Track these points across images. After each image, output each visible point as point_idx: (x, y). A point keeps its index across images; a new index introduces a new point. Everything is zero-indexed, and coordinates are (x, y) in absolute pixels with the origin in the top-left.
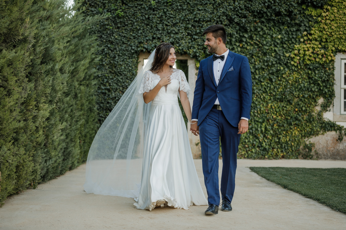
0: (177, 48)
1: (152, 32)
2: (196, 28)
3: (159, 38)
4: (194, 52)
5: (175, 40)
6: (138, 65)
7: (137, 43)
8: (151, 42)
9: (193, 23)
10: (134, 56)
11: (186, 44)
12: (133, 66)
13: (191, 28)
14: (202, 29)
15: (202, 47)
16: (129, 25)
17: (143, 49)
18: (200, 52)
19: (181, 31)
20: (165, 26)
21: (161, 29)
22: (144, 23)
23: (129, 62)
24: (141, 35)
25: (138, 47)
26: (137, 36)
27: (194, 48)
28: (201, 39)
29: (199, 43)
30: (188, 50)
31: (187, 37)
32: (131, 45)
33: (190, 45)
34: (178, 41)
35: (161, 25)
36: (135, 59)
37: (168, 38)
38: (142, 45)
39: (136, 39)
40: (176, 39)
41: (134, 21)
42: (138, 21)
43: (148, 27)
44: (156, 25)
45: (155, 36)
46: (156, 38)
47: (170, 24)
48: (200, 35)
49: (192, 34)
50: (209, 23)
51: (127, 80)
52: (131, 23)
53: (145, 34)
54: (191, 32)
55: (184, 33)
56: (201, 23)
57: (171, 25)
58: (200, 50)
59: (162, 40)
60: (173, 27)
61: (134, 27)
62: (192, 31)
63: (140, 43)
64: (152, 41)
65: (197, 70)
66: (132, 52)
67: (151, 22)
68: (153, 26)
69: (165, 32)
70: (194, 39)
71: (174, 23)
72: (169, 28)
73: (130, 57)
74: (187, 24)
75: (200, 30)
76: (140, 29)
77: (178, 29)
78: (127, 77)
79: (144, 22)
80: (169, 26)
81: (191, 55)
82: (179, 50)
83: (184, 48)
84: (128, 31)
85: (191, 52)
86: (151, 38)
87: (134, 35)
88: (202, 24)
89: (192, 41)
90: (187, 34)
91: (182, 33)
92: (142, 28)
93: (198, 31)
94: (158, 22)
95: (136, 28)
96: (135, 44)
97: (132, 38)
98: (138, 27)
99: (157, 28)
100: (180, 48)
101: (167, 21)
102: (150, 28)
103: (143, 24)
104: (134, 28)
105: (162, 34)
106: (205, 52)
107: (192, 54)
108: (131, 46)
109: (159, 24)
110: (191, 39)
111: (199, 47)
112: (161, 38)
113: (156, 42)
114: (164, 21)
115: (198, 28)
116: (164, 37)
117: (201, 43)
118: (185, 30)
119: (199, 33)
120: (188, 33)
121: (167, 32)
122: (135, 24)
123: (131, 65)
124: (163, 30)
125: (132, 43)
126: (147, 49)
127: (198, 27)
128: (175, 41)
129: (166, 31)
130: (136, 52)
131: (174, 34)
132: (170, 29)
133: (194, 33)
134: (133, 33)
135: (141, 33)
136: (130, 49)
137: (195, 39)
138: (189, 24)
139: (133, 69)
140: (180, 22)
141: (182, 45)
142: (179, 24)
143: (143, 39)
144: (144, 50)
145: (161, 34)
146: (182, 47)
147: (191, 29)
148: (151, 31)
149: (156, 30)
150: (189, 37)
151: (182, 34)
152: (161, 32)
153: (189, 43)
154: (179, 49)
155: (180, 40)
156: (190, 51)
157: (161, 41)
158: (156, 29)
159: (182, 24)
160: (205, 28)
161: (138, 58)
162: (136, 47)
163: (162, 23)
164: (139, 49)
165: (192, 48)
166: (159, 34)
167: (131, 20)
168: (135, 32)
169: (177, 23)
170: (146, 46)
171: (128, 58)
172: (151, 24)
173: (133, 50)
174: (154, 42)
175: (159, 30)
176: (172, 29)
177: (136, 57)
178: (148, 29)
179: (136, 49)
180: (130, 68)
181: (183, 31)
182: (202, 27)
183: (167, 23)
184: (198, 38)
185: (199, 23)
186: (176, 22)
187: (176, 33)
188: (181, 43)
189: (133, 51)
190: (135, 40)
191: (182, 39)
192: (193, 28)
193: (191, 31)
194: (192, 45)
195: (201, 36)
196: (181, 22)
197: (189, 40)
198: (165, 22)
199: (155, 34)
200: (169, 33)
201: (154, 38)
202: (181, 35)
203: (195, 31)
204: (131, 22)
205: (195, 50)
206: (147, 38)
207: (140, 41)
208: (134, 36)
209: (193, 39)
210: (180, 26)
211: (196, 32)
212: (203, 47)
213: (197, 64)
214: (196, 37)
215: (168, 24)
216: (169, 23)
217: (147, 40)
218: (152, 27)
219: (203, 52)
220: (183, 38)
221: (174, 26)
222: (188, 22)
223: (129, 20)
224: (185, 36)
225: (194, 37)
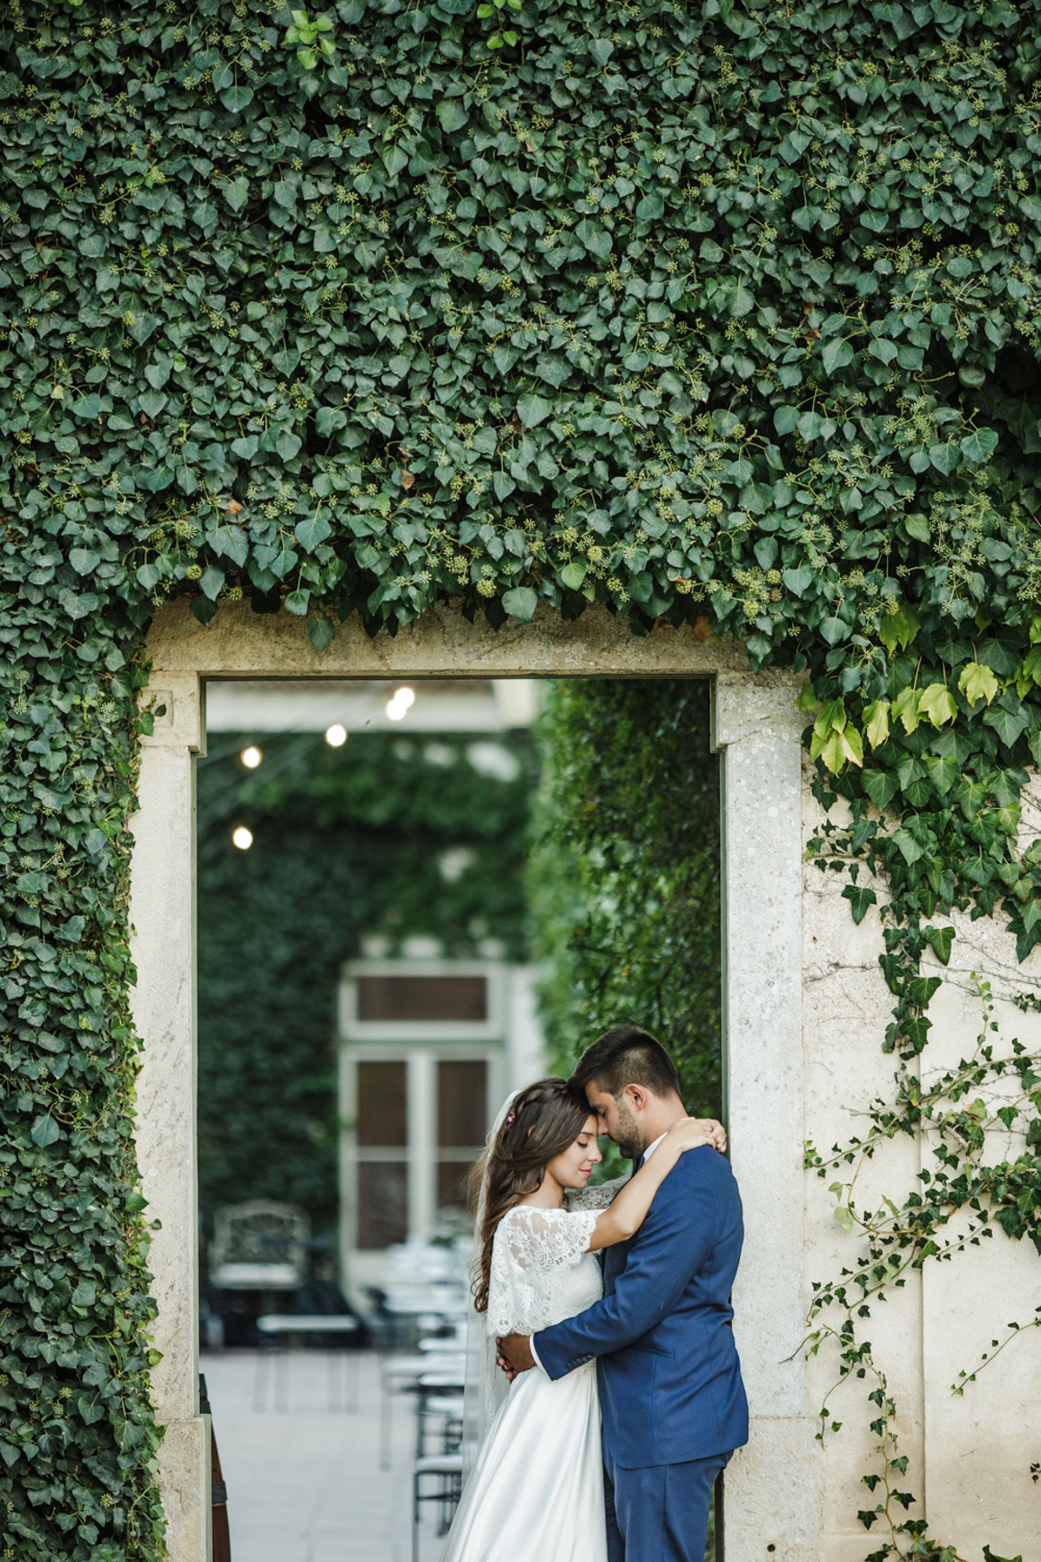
0: (596, 553)
1: (301, 373)
2: (815, 318)
3: (376, 445)
4: (788, 596)
5: (571, 462)
6: (134, 747)
7: (124, 507)
8: (285, 490)
9: (770, 266)
10: (87, 652)
11: (699, 508)
12: (86, 775)
13: (752, 319)
14: (877, 326)
15: (879, 536)
16: (28, 298)
17: (192, 571)
18: (861, 598)
19: (633, 361)
20: (444, 302)
21: (398, 336)
22: (213, 269)
23: (37, 731)
24: (175, 408)
25: (134, 552)
26: (119, 423)
27: (790, 551)
28: (869, 449)
29: (852, 501)
30: (721, 573)
31: (701, 422)
32: (52, 527)
33: (739, 520)
34: (601, 469)
35: (402, 288)
36: (109, 695)
37: (486, 442)
38: (185, 528)
39: (114, 455)
40: (585, 455)
41: (91, 246)
42: (137, 243)
43: (256, 310)
44: (351, 296)
45: (330, 419)
46: (351, 440)
47: (505, 281)
48: (858, 398)
49: (765, 388)
50: (958, 264)
51: (16, 940)
52: (54, 270)
53: (222, 393)
54: (746, 369)
55: (669, 383)
56: (866, 266)
57: (523, 284)
58: (857, 578)
59: (418, 467)
60: (539, 308)
61: (88, 317)
62: (759, 360)
63: (162, 501)
64: (308, 476)
65: (827, 802)
66: (64, 617)
67: (289, 254)
68: (311, 303)
69: (451, 375)
70: (788, 444)
71: (556, 259)
72: (491, 325)
73: (51, 675)
74: (703, 274)
75: (859, 343)
76: (157, 337)
77: (598, 334)
78: (19, 902)
79: (202, 258)
80: (498, 296)
81: (752, 630)
82: (614, 584)
83: (674, 558)
84: (19, 360)
85: (751, 607)
86: (289, 448)
87: (89, 407)
88: (883, 267)
89: (763, 476)
90: (701, 393)
91: (654, 374)
92: (179, 332)
93: (835, 356)
94: (367, 255)
95: (117, 325)
96: (97, 518)
97: (68, 445)
98: (138, 322)
99: (351, 319)
100: (631, 554)
101: (471, 246)
102: (274, 323)
103: (196, 283)
104: (87, 331)
105: (419, 398)
106: (910, 595)
107: (765, 625)
108: (63, 544)
109: (376, 274)
110: (753, 452)
111: (852, 544)
112: (407, 446)
113: (341, 494)
114: (443, 242)
115: (840, 320)
116: (443, 428)
117: (868, 497)
118: (677, 339)
119: (849, 376)
120: (715, 380)
121: (476, 371)
122: (106, 279)
123: (54, 762)
124: (430, 341)
125: (72, 509)
126: (237, 575)
127: (829, 308)
128: (572, 473)
129: (467, 355)
130: (116, 610)
131: (552, 393)
132: (504, 341)
133: (790, 377)
134: (81, 387)
135: (171, 388)
136: (41, 578)
137: (795, 454)
138: (726, 270)
139: (77, 806)
140: (619, 248)
141: (651, 526)
142: (611, 276)
143: (191, 451)
144: (212, 584)
145: (404, 390)
146: (650, 542)
147: (752, 334)
148: (280, 360)
149: (348, 350)
150: (730, 423)
151: (651, 398)
152: (399, 365)
153: (732, 490)
154: (622, 571)
155: (626, 459)
156: (740, 590)
157: (403, 477)
158: (342, 337)
159: (644, 271)
160: (909, 320)
161: (135, 673)
162: (112, 552)
163: (412, 263)
164: (147, 577)
165: (764, 553)
166: (382, 389)
167: (55, 240)
168: (95, 375)
169: (589, 263)
170: (227, 541)
171: (24, 676)
172: (285, 278)
173: (86, 584)
174: (320, 487)
175: (386, 348)
176: (528, 334)
177: (115, 661)
178: (248, 334)
179: (112, 576)
180: (49, 800)
181: (663, 361)
182: (878, 308)
183: (470, 267)
184: (839, 440)
185: (839, 259)
186: (576, 254)
187: (581, 384)
188: (632, 499)
189: (76, 606)
190: (99, 469)
191: (645, 455)
192: (769, 316)
193: (751, 354)
194: (769, 524)
195: (869, 409)
196: (635, 250)
197: (729, 456)
198: (445, 256)
199: (327, 393)
200: (492, 386)
201: (317, 444)
202: (634, 400)
203: (793, 353)
204: (49, 254)
205: (797, 581)
206: (244, 447)
207: (158, 481)
208: (86, 427)
209: (773, 455)
210: (620, 295)
211: (808, 366)
212: (896, 542)
213: (819, 729)
214: (809, 426)
215: (487, 279)
216: (492, 262)
217: (242, 466)
218: (293, 308)
219: (891, 591)
220: (660, 433)
221: (551, 300)
222: (711, 252)
223: (33, 238)
224: (677, 415)
225: (786, 419)
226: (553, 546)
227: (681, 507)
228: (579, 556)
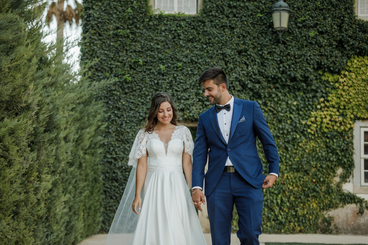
0: (188, 114)
7: (145, 109)
16: (137, 91)
19: (191, 97)
20: (174, 92)
26: (145, 102)
31: (198, 103)
32: (139, 111)
34: (188, 107)
35: (171, 90)
37: (178, 104)
40: (187, 105)
41: (143, 86)
42: (147, 86)
52: (139, 88)
54: (202, 98)
55: (195, 99)
57: (181, 90)
61: (142, 93)
67: (160, 87)
69: (175, 98)
71: (185, 88)
72: (179, 94)
73: (138, 124)
74: (198, 89)
76: (148, 95)
77: (188, 95)
79: (153, 87)
80: (179, 91)
83: (195, 115)
84: (136, 96)
87: (142, 100)
89: (203, 108)
90: (197, 100)
92: (150, 94)
94: (168, 87)
95: (145, 94)
96: (143, 111)
97: (140, 104)
98: (147, 93)
100: (191, 114)
101: (177, 87)
103: (152, 90)
108: (140, 113)
109: (168, 89)
110: (202, 106)
114: (174, 86)
118: (195, 95)
120: (199, 99)
121: (177, 98)
122: (144, 89)
125: (141, 110)
128: (186, 107)
129: (176, 96)
131: (184, 100)
134: (141, 99)
136: (138, 116)
138: (200, 89)
140: (190, 87)
141: (193, 112)
150: (200, 103)
151: (193, 100)
153: (200, 109)
154: (190, 116)
159: (192, 89)
162: (144, 114)
163: (172, 88)
167: (139, 86)
168: (143, 98)
169: (188, 88)
171: (136, 125)
173: (142, 116)
176: (182, 95)
181: (194, 97)
187: (187, 99)
188: (191, 109)
189: (141, 118)
190: (143, 106)
191: (192, 106)
196: (192, 87)
197: (200, 106)
198: (175, 88)
200: (179, 99)
202: (191, 101)
208: (142, 102)
209: (204, 106)
210: (190, 91)
215: (178, 90)
216: (179, 88)
220: (194, 104)
221: (184, 92)
222: (199, 87)
223: (138, 86)
224: (195, 102)
225: (205, 103)
226: (184, 114)
227: (196, 110)
228: (186, 115)
